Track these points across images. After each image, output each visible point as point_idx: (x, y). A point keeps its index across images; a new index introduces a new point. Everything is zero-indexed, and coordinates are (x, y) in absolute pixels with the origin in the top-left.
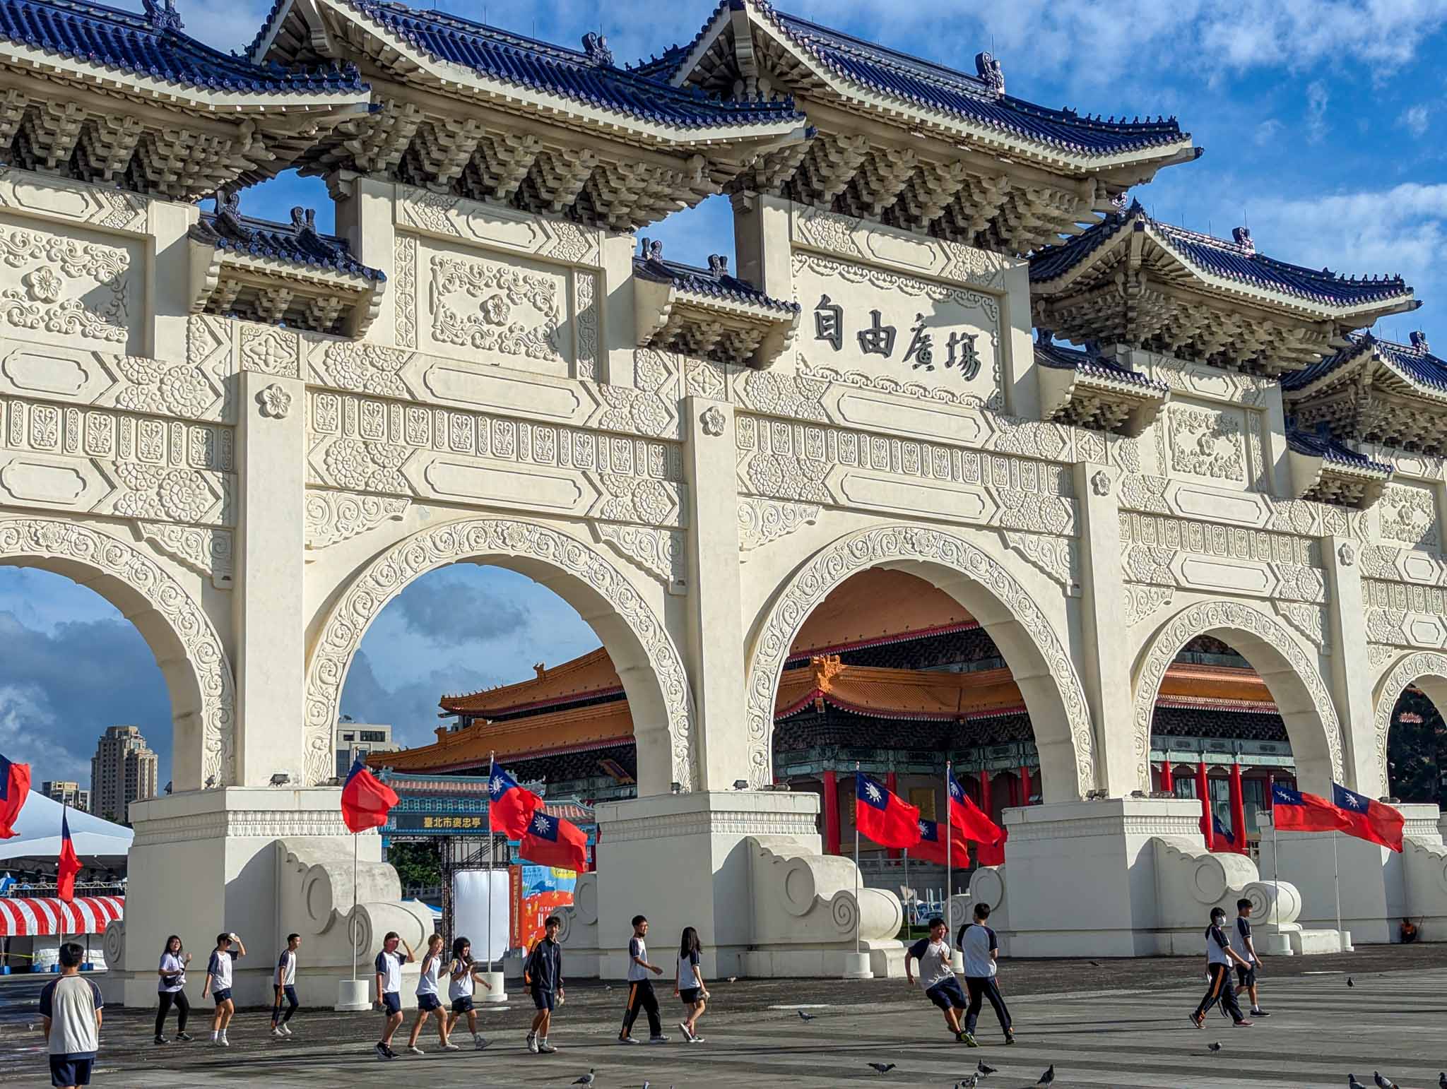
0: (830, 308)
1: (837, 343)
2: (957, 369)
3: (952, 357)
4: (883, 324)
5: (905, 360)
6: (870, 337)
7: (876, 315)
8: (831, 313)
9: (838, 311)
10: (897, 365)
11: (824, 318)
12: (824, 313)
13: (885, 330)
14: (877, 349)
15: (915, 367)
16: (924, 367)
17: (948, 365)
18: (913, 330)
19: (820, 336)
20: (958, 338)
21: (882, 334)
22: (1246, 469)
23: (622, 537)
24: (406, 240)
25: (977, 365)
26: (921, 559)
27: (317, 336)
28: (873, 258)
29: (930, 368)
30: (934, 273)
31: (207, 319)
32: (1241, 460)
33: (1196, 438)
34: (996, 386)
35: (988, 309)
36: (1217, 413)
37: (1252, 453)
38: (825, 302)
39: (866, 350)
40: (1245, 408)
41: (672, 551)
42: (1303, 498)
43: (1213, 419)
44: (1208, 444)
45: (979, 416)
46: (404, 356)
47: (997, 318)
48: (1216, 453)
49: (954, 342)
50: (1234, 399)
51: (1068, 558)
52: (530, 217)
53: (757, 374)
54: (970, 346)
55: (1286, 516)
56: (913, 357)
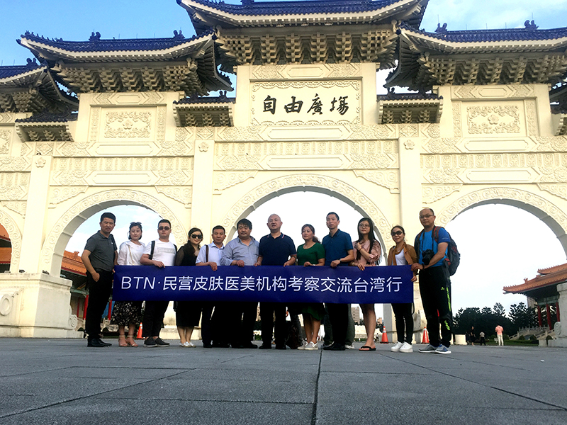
0: (271, 99)
1: (273, 111)
2: (336, 111)
4: (296, 101)
5: (308, 112)
6: (290, 107)
7: (294, 98)
8: (272, 101)
9: (275, 100)
10: (304, 115)
11: (267, 104)
12: (266, 102)
13: (297, 103)
14: (293, 111)
15: (313, 114)
16: (317, 114)
17: (331, 110)
18: (313, 100)
19: (265, 111)
20: (337, 99)
21: (296, 105)
22: (522, 126)
23: (165, 190)
24: (96, 109)
25: (347, 108)
26: (304, 185)
27: (60, 142)
28: (289, 78)
29: (321, 113)
30: (322, 77)
31: (27, 143)
32: (518, 123)
33: (487, 117)
34: (358, 115)
35: (355, 86)
36: (503, 104)
37: (527, 119)
38: (269, 98)
39: (288, 112)
40: (522, 99)
41: (187, 193)
42: (560, 134)
43: (498, 108)
44: (494, 119)
45: (341, 127)
46: (90, 145)
47: (360, 88)
48: (499, 122)
49: (334, 101)
50: (510, 96)
51: (392, 178)
52: (139, 94)
53: (229, 128)
54: (344, 102)
55: (549, 144)
56: (313, 111)
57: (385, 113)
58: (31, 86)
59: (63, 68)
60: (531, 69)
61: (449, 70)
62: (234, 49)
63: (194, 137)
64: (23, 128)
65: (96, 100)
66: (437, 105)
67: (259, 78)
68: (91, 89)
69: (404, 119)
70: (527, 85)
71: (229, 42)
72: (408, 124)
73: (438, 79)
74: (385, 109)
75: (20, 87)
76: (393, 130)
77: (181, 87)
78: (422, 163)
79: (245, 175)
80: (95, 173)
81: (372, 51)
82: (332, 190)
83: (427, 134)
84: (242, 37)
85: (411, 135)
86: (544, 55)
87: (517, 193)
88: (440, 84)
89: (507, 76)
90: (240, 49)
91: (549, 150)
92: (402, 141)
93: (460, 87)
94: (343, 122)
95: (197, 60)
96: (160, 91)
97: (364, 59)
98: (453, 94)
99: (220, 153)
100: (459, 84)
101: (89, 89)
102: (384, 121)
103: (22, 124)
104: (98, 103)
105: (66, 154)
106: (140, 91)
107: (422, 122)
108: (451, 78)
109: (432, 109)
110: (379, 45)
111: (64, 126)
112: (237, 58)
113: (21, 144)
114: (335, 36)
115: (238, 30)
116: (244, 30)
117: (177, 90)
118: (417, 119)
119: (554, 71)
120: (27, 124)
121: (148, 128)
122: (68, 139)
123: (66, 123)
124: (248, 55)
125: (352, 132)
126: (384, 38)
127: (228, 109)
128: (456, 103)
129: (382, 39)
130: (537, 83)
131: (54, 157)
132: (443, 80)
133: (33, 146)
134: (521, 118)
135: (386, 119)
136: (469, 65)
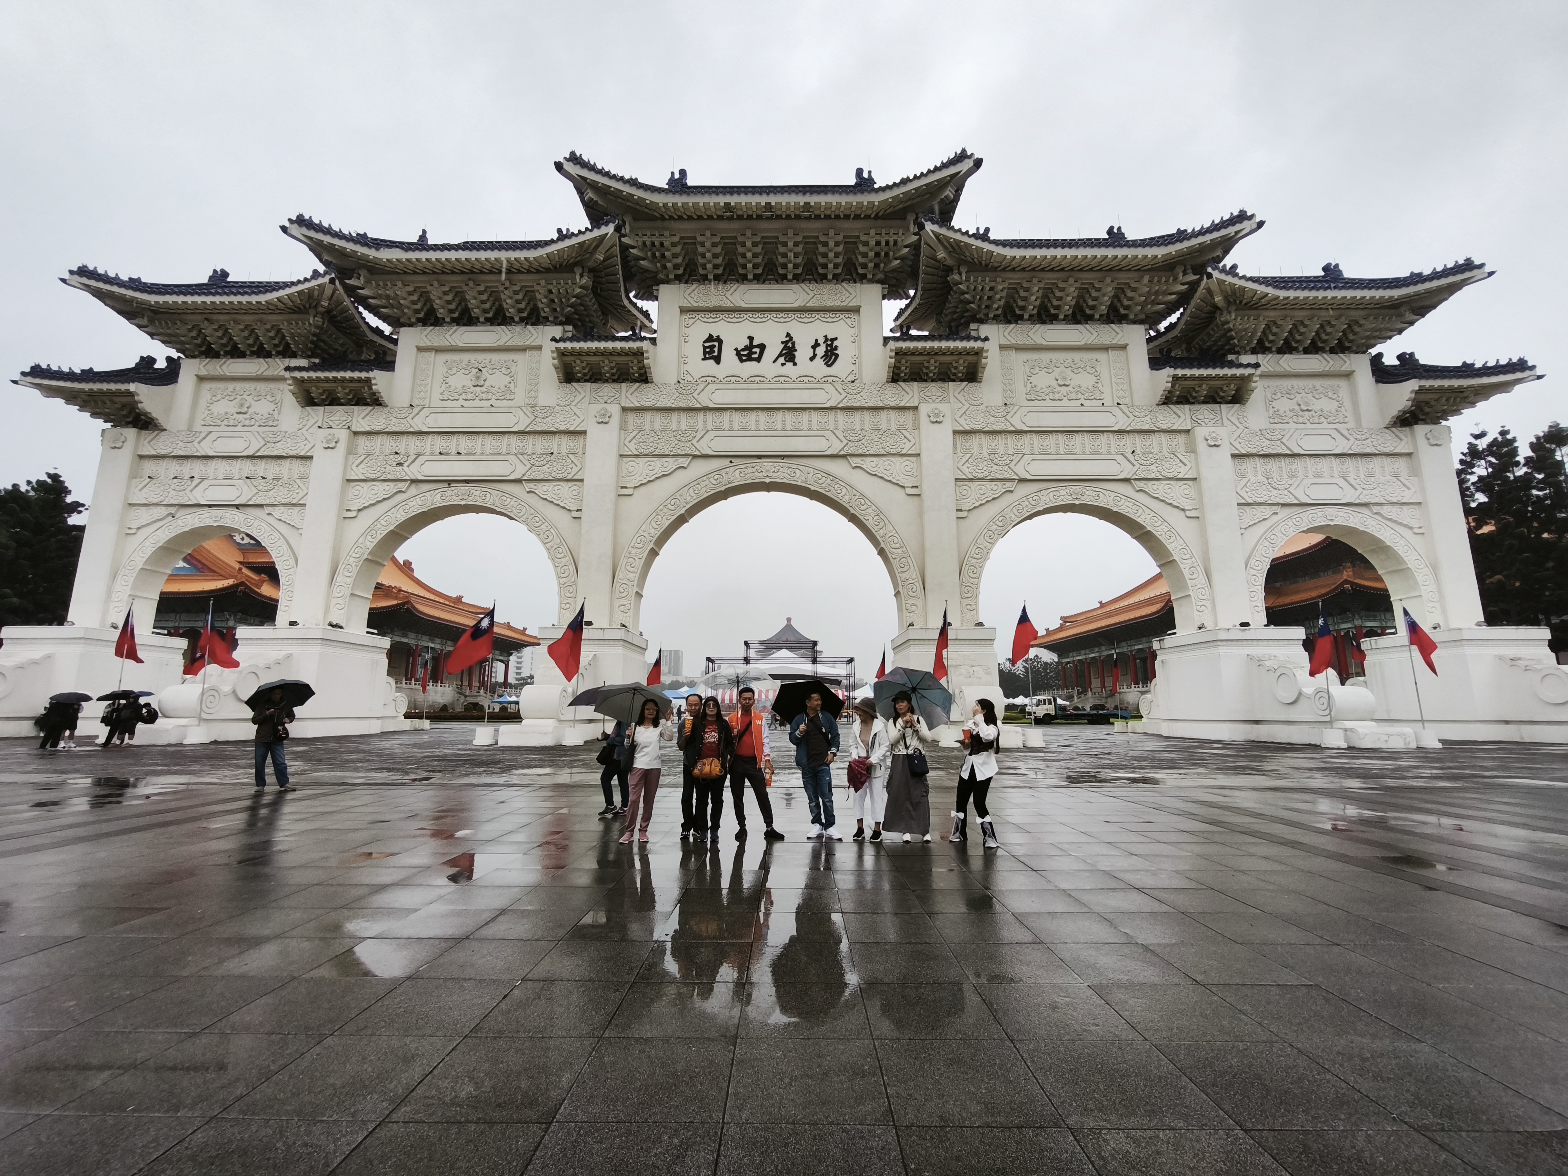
0: (715, 340)
1: (718, 360)
2: (819, 361)
3: (815, 355)
4: (755, 343)
5: (774, 362)
6: (745, 353)
7: (751, 339)
8: (716, 344)
9: (720, 342)
10: (768, 366)
11: (708, 347)
12: (707, 344)
13: (757, 346)
14: (749, 359)
15: (783, 364)
16: (789, 365)
17: (812, 359)
18: (782, 343)
19: (704, 359)
20: (821, 341)
21: (754, 350)
22: (1107, 391)
23: (540, 488)
24: (425, 354)
25: (837, 356)
26: (768, 480)
27: (364, 408)
28: (744, 305)
29: (795, 364)
30: (796, 305)
31: (308, 408)
32: (1099, 385)
33: (1053, 375)
34: (853, 367)
35: (848, 320)
36: (1077, 356)
37: (1113, 379)
38: (710, 338)
39: (742, 361)
40: (1105, 348)
41: (575, 493)
42: (1164, 403)
43: (1070, 361)
44: (1064, 378)
45: (828, 387)
46: (416, 410)
47: (856, 324)
48: (1073, 383)
49: (816, 345)
50: (1089, 342)
51: (908, 469)
52: (498, 328)
53: (645, 385)
54: (831, 345)
55: (1147, 418)
56: (782, 360)
57: (898, 365)
58: (312, 312)
59: (368, 281)
60: (1119, 300)
61: (998, 296)
62: (654, 255)
63: (587, 400)
64: (300, 382)
65: (425, 338)
66: (978, 353)
67: (695, 304)
68: (419, 320)
69: (927, 374)
70: (1113, 325)
71: (644, 243)
72: (933, 384)
73: (979, 312)
74: (899, 357)
75: (295, 312)
76: (910, 394)
77: (567, 318)
78: (955, 445)
79: (671, 464)
80: (422, 459)
81: (877, 266)
82: (812, 488)
83: (962, 399)
84: (667, 233)
85: (937, 401)
86: (1142, 277)
87: (1101, 495)
88: (981, 321)
89: (1082, 311)
90: (663, 256)
91: (1146, 427)
92: (924, 409)
93: (1012, 326)
94: (830, 379)
95: (592, 270)
96: (533, 324)
97: (863, 278)
98: (1001, 336)
99: (631, 427)
100: (1009, 322)
101: (413, 320)
102: (895, 377)
103: (298, 374)
104: (429, 344)
105: (373, 427)
106: (499, 324)
107: (954, 381)
108: (1000, 312)
109: (970, 358)
110: (887, 254)
111: (368, 381)
112: (657, 273)
113: (300, 409)
114: (817, 237)
115: (659, 224)
116: (667, 224)
117: (561, 324)
118: (945, 376)
119: (1154, 303)
120: (305, 375)
121: (512, 385)
122: (376, 401)
123: (371, 374)
124: (676, 267)
125: (844, 394)
126: (895, 243)
127: (642, 354)
128: (1005, 353)
129: (892, 243)
130: (1128, 323)
131: (356, 433)
132: (987, 315)
133: (318, 414)
134: (1105, 377)
135: (898, 375)
136: (1027, 290)
